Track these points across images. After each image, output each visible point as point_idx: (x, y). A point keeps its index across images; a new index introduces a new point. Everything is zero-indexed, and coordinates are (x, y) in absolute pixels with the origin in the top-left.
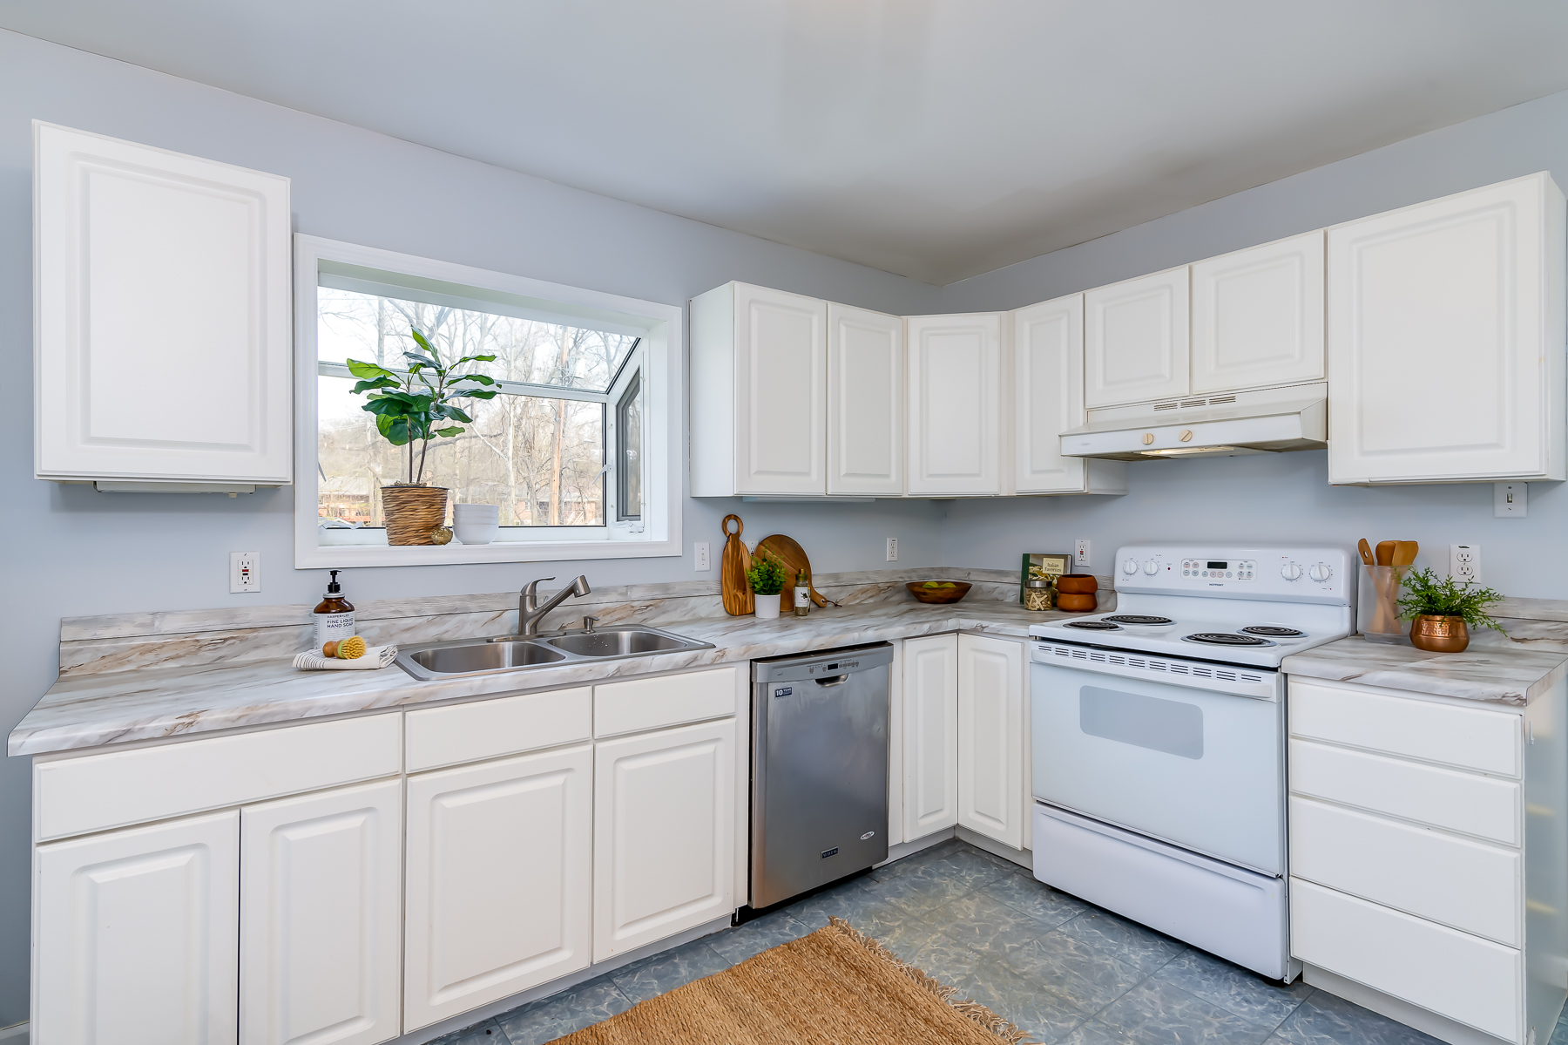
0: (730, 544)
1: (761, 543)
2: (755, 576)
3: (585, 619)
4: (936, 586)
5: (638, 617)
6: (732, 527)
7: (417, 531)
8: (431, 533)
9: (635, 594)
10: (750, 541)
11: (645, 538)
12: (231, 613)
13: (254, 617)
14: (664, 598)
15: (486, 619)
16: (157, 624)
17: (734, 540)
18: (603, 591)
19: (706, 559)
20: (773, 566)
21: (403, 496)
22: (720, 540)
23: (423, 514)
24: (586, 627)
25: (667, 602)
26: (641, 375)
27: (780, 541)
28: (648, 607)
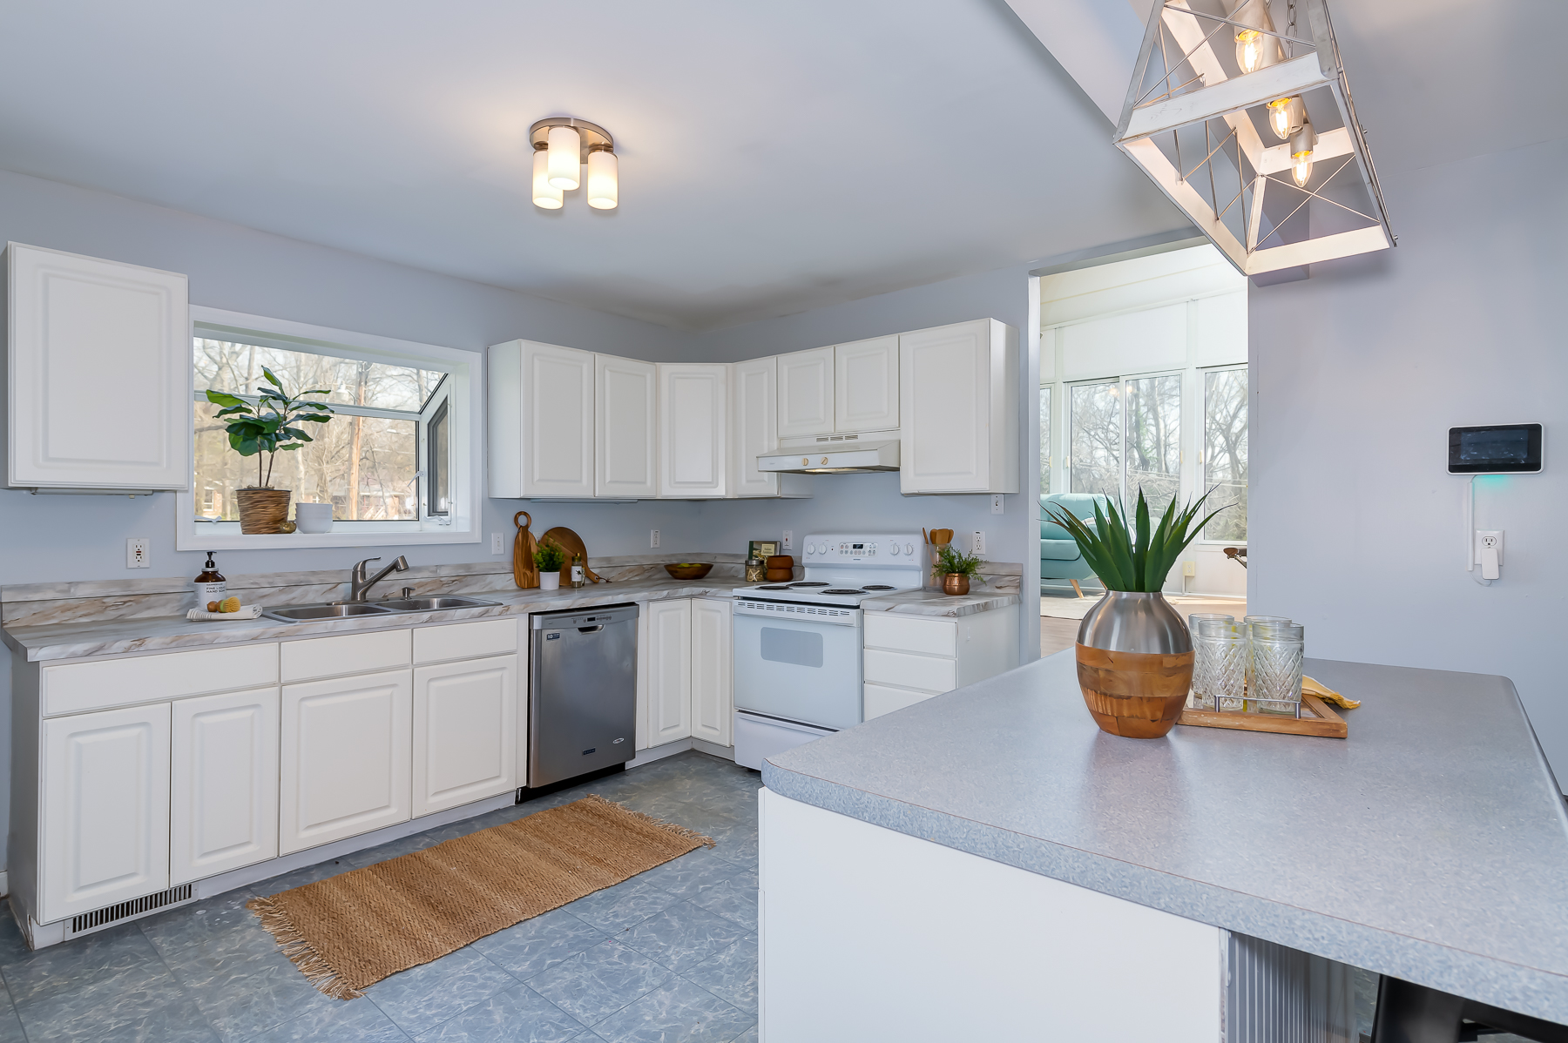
0: (520, 534)
1: (546, 534)
2: (540, 558)
3: (404, 590)
4: (687, 566)
5: (446, 589)
6: (522, 520)
7: (267, 524)
8: (278, 525)
9: (444, 572)
10: (537, 532)
11: (452, 529)
12: (127, 583)
13: (144, 588)
14: (467, 575)
15: (325, 590)
16: (72, 590)
17: (524, 531)
18: (418, 569)
19: (501, 546)
20: (553, 550)
21: (257, 497)
22: (512, 531)
23: (272, 510)
24: (404, 594)
25: (469, 578)
26: (449, 402)
27: (561, 532)
28: (453, 581)
